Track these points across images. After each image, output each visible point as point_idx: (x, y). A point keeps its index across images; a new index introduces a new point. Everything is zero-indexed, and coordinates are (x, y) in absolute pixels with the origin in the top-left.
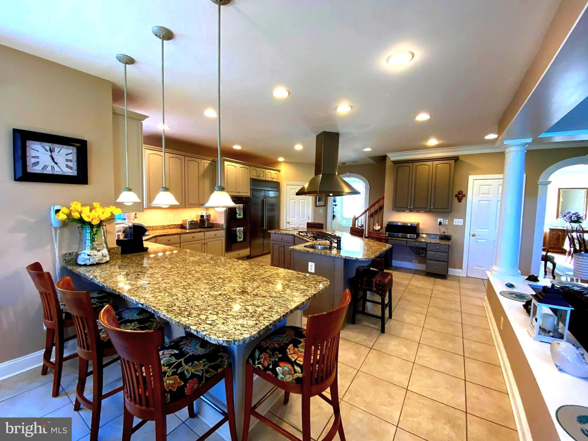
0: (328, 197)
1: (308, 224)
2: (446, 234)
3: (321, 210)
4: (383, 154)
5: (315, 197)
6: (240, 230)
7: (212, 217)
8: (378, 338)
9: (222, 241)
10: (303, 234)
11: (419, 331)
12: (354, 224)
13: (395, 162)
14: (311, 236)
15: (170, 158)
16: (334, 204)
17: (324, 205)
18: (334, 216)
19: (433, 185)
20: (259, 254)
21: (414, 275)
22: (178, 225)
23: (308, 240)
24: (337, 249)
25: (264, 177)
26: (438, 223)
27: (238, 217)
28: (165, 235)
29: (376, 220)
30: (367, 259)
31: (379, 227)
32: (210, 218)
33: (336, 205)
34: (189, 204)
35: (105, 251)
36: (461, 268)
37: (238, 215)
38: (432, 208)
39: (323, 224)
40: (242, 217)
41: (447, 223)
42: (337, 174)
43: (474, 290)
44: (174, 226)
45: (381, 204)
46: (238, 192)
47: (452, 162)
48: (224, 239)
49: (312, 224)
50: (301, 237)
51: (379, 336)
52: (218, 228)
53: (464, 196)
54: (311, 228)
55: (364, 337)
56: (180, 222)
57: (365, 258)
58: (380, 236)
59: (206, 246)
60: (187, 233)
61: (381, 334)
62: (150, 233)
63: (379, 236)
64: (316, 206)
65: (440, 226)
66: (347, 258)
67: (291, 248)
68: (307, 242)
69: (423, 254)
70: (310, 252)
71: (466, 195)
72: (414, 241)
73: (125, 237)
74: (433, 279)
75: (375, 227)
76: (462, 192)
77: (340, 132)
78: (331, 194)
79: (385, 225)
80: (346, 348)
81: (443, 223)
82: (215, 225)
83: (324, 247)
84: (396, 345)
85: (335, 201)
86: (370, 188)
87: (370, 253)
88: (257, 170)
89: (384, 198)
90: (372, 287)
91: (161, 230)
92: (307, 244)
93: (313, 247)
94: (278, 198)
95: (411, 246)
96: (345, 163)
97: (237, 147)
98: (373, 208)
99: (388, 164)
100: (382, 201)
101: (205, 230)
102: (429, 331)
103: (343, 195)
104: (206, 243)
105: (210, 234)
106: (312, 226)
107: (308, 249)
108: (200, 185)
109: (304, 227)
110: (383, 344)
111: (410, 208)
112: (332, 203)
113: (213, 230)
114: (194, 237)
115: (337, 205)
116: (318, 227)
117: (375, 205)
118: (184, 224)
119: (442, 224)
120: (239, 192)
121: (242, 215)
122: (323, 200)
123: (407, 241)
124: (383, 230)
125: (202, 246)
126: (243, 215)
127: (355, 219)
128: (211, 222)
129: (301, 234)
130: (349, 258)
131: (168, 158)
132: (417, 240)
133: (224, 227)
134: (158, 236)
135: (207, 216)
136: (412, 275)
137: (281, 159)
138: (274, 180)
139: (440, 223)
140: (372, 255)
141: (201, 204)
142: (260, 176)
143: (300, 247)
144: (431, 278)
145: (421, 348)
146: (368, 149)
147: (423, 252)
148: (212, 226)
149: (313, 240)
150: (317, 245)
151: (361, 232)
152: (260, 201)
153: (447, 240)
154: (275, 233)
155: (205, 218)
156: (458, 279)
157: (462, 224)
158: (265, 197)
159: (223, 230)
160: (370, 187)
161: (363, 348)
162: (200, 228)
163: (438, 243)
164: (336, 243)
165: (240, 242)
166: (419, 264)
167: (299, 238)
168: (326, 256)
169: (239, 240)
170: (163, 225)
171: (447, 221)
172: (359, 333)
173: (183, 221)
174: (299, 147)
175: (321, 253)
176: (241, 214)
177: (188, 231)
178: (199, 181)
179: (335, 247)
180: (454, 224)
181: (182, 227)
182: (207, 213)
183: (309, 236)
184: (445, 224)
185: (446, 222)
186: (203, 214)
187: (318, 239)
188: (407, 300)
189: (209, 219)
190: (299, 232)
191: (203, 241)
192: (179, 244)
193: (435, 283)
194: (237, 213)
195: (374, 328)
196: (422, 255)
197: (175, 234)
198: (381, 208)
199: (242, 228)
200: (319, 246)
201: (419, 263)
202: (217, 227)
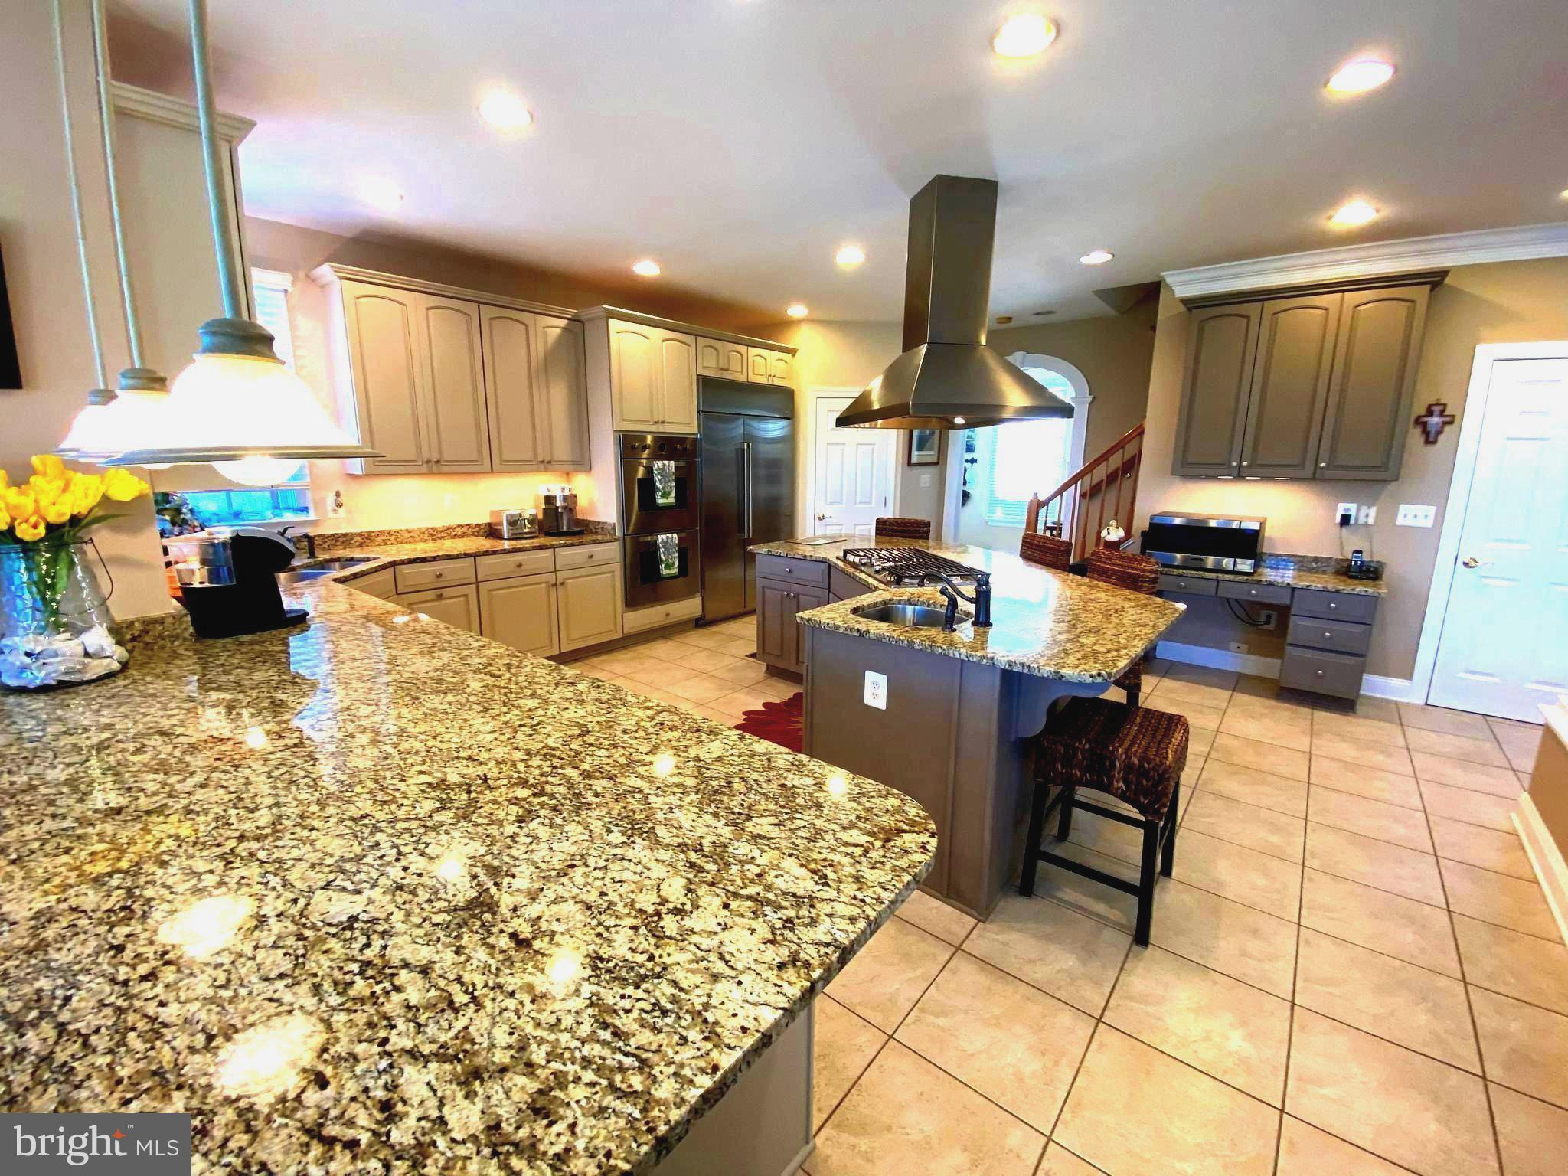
0: (951, 431)
1: (879, 522)
2: (1366, 558)
3: (926, 478)
4: (1145, 277)
5: (907, 431)
6: (667, 540)
7: (582, 502)
8: (1122, 968)
9: (613, 576)
10: (857, 559)
11: (1286, 939)
12: (1032, 523)
13: (1192, 304)
14: (884, 569)
15: (429, 309)
16: (969, 456)
17: (935, 461)
18: (966, 496)
19: (1335, 387)
20: (731, 612)
21: (1235, 694)
22: (477, 525)
23: (870, 580)
24: (974, 624)
25: (742, 371)
26: (1338, 519)
27: (660, 501)
28: (424, 560)
29: (1109, 510)
30: (1099, 675)
31: (1121, 533)
32: (576, 503)
33: (973, 461)
34: (503, 461)
35: (98, 638)
36: (1409, 675)
37: (659, 494)
38: (1323, 465)
39: (928, 524)
40: (671, 500)
41: (1371, 521)
42: (983, 341)
43: (1464, 760)
44: (465, 529)
45: (1130, 450)
46: (657, 423)
47: (1420, 294)
48: (618, 569)
49: (892, 524)
50: (850, 570)
51: (1127, 957)
52: (599, 537)
53: (1451, 423)
54: (887, 535)
55: (1068, 961)
56: (485, 519)
57: (1094, 673)
58: (1133, 568)
59: (561, 589)
60: (504, 551)
61: (1135, 948)
62: (377, 553)
63: (1129, 568)
64: (909, 464)
65: (1344, 530)
66: (1015, 669)
67: (802, 618)
68: (871, 589)
69: (1268, 622)
70: (872, 636)
71: (1457, 418)
72: (1246, 582)
73: (213, 575)
74: (1305, 711)
75: (1104, 533)
76: (1445, 405)
77: (1001, 180)
78: (959, 420)
79: (1141, 523)
80: (997, 1011)
81: (1357, 519)
82: (592, 527)
83: (927, 611)
84: (1198, 1011)
85: (970, 449)
86: (1090, 399)
87: (1109, 646)
88: (720, 349)
89: (1142, 432)
90: (1111, 778)
91: (426, 540)
92: (867, 599)
93: (884, 613)
94: (790, 440)
95: (1228, 600)
96: (1009, 319)
97: (647, 269)
98: (1102, 466)
99: (1166, 312)
100: (1135, 442)
101: (555, 541)
102: (1325, 942)
103: (1001, 421)
104: (562, 584)
105: (573, 554)
106: (893, 530)
107: (862, 624)
108: (536, 399)
109: (864, 534)
110: (1144, 999)
111: (1240, 465)
112: (962, 455)
113: (581, 544)
114: (520, 566)
115: (976, 461)
116: (911, 531)
117: (1111, 459)
118: (496, 524)
119: (1352, 521)
120: (663, 422)
121: (673, 494)
122: (933, 444)
123: (1218, 580)
124: (1131, 541)
125: (549, 591)
126: (677, 497)
127: (1037, 506)
128: (580, 517)
129: (851, 558)
130: (1026, 671)
131: (425, 311)
132: (1256, 577)
133: (618, 533)
134: (403, 562)
135: (565, 498)
136: (1226, 694)
137: (797, 311)
138: (777, 382)
139: (1345, 520)
140: (1121, 657)
141: (542, 462)
142: (731, 368)
143: (834, 614)
144: (1294, 707)
145: (1302, 1028)
146: (1099, 257)
147: (1269, 617)
148: (582, 530)
149: (888, 583)
150: (899, 602)
151: (1059, 550)
152: (729, 451)
153: (1368, 578)
154: (769, 554)
155: (558, 504)
156: (1393, 713)
157: (1429, 523)
158: (749, 438)
159: (616, 540)
160: (1094, 398)
161: (1066, 1018)
162: (547, 534)
163: (1338, 591)
164: (971, 600)
165: (671, 577)
166: (1253, 657)
167: (843, 571)
168: (932, 653)
169: (665, 572)
170: (430, 526)
171: (1373, 511)
172: (1048, 938)
173: (493, 513)
174: (850, 257)
175: (911, 643)
176: (670, 493)
177: (507, 545)
178: (530, 386)
179: (968, 614)
180: (1400, 521)
181: (491, 531)
182: (563, 490)
183: (877, 568)
184: (1362, 520)
185: (1368, 515)
186: (552, 493)
187: (907, 580)
188: (1218, 795)
189: (571, 506)
190: (846, 552)
191: (551, 578)
192: (474, 586)
193: (1316, 727)
194: (658, 489)
195: (1106, 919)
196: (1265, 627)
197: (458, 556)
198: (1131, 465)
199: (675, 535)
200: (910, 608)
201: (1249, 652)
202: (596, 533)
